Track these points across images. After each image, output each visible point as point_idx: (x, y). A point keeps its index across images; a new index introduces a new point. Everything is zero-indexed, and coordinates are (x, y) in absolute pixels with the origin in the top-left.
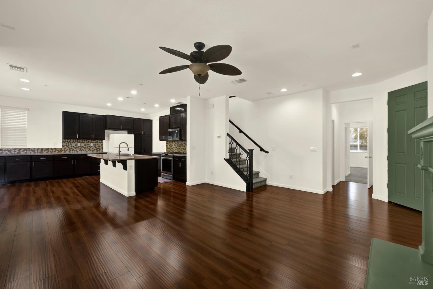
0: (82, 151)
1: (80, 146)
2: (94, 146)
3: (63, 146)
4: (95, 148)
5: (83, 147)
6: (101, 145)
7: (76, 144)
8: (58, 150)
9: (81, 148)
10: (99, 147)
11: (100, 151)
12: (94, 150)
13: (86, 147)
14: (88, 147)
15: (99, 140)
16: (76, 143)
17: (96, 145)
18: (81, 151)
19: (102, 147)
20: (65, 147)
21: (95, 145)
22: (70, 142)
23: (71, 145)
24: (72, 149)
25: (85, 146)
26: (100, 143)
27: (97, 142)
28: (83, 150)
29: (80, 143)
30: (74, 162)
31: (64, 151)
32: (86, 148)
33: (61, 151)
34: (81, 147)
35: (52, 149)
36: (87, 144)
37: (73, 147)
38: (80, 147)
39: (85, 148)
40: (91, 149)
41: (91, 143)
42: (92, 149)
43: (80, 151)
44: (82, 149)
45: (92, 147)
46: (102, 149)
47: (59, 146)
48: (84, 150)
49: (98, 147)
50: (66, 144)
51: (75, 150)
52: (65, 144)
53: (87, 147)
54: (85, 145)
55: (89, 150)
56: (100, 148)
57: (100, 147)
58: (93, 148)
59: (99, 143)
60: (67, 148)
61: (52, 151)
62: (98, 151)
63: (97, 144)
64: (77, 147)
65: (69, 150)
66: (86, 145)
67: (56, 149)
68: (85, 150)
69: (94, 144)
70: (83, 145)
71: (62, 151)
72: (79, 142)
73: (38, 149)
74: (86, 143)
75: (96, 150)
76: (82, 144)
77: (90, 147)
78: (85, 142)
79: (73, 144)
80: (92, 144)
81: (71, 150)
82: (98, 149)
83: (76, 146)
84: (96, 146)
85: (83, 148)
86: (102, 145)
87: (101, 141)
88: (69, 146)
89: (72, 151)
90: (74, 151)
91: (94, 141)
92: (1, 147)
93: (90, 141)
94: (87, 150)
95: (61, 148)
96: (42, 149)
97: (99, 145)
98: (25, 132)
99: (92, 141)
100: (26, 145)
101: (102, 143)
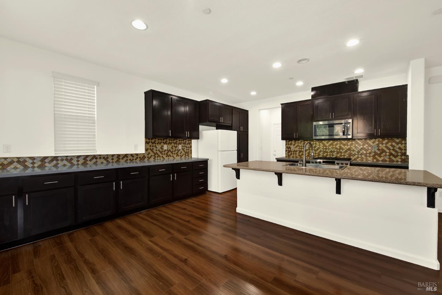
0: (169, 157)
1: (166, 149)
2: (182, 149)
3: (146, 150)
4: (183, 153)
5: (171, 151)
7: (162, 146)
8: (140, 155)
9: (168, 153)
10: (188, 151)
11: (189, 156)
12: (182, 156)
14: (176, 150)
16: (162, 144)
17: (185, 147)
19: (191, 151)
20: (149, 151)
21: (183, 148)
22: (154, 143)
23: (156, 148)
24: (158, 154)
25: (173, 149)
26: (188, 145)
28: (170, 155)
29: (167, 144)
30: (173, 176)
31: (148, 157)
32: (174, 152)
33: (144, 159)
35: (132, 155)
37: (159, 150)
38: (166, 152)
39: (172, 152)
41: (179, 144)
42: (180, 153)
43: (166, 157)
44: (168, 154)
45: (180, 150)
46: (191, 153)
47: (141, 150)
48: (171, 156)
49: (187, 150)
50: (150, 146)
51: (161, 155)
52: (148, 147)
54: (172, 148)
55: (178, 155)
56: (189, 152)
58: (181, 152)
60: (152, 153)
61: (132, 158)
62: (187, 157)
63: (186, 147)
64: (163, 151)
65: (154, 156)
66: (174, 148)
67: (137, 155)
68: (173, 156)
69: (182, 146)
70: (170, 146)
71: (145, 157)
72: (165, 142)
73: (113, 155)
74: (173, 144)
75: (184, 156)
76: (169, 147)
78: (172, 143)
79: (159, 146)
80: (180, 145)
81: (156, 156)
82: (187, 154)
83: (162, 149)
84: (185, 150)
85: (170, 153)
86: (191, 147)
87: (189, 142)
88: (153, 149)
89: (158, 157)
90: (160, 157)
91: (182, 142)
92: (55, 154)
93: (178, 141)
94: (175, 156)
95: (144, 152)
96: (119, 156)
97: (188, 147)
98: (94, 125)
99: (180, 142)
100: (95, 150)
101: (191, 144)
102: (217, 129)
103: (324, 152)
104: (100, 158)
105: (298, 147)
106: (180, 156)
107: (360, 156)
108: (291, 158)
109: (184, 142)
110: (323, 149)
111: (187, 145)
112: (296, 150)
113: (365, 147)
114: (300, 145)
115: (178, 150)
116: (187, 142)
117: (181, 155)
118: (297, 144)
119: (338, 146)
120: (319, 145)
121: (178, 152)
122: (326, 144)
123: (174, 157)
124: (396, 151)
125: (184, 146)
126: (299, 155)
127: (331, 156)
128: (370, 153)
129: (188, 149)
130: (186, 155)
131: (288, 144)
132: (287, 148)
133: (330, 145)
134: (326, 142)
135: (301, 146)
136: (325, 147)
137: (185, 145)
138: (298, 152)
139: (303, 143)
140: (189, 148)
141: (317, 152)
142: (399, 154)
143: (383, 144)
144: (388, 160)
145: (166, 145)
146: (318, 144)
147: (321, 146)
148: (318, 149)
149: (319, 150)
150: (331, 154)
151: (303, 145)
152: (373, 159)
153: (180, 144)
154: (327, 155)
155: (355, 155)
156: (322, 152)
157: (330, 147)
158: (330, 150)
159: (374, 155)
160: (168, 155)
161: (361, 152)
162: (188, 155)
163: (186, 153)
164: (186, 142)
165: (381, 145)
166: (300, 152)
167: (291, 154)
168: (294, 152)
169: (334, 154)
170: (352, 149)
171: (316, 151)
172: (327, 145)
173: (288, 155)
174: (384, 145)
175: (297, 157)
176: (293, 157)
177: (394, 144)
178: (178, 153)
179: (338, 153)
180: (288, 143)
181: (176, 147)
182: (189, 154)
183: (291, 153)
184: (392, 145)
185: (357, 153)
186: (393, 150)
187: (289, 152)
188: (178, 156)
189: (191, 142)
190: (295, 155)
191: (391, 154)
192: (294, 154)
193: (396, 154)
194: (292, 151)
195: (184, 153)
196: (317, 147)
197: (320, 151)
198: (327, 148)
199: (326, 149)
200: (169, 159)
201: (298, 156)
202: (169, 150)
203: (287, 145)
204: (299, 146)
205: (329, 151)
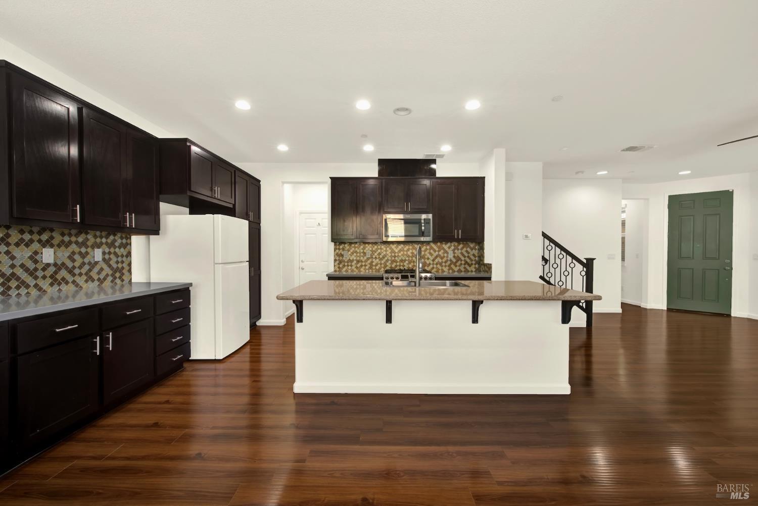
0: (59, 284)
1: (51, 261)
2: (104, 260)
4: (107, 270)
5: (67, 268)
6: (127, 256)
7: (36, 253)
9: (56, 273)
10: (120, 265)
11: (123, 281)
12: (105, 279)
14: (83, 264)
15: (119, 236)
16: (36, 246)
17: (112, 256)
18: (56, 288)
19: (130, 265)
21: (107, 257)
22: (4, 241)
23: (13, 258)
24: (18, 279)
25: (74, 261)
26: (122, 250)
27: (112, 244)
28: (63, 279)
29: (52, 246)
30: (104, 342)
32: (77, 271)
34: (58, 267)
36: (80, 253)
37: (22, 266)
38: (52, 270)
39: (71, 271)
40: (94, 274)
41: (93, 247)
42: (99, 273)
43: (52, 285)
44: (59, 277)
45: (96, 263)
46: (130, 271)
48: (67, 283)
49: (117, 262)
51: (30, 281)
53: (80, 267)
54: (71, 258)
55: (90, 279)
56: (123, 268)
57: (124, 265)
58: (102, 269)
59: (120, 247)
62: (118, 281)
63: (115, 253)
64: (40, 266)
65: (3, 285)
66: (77, 257)
68: (74, 282)
69: (104, 253)
70: (64, 255)
72: (48, 241)
74: (74, 247)
75: (110, 278)
76: (60, 254)
77: (93, 265)
78: (70, 243)
79: (22, 254)
80: (96, 250)
81: (13, 284)
82: (118, 275)
83: (36, 262)
84: (111, 262)
85: (63, 273)
86: (129, 254)
87: (124, 241)
89: (17, 288)
90: (28, 287)
91: (104, 240)
93: (89, 237)
94: (81, 281)
97: (120, 254)
99: (98, 240)
101: (128, 247)
102: (191, 213)
103: (393, 261)
105: (355, 254)
106: (99, 279)
107: (435, 266)
108: (344, 273)
109: (109, 241)
110: (391, 256)
111: (117, 250)
112: (351, 259)
113: (440, 253)
114: (358, 251)
115: (90, 263)
116: (119, 241)
117: (102, 276)
118: (353, 249)
119: (409, 253)
120: (386, 251)
121: (90, 270)
122: (395, 249)
123: (77, 285)
124: (470, 259)
125: (110, 253)
126: (357, 267)
127: (402, 268)
128: (446, 262)
129: (120, 259)
130: (115, 278)
131: (339, 249)
132: (336, 256)
133: (400, 251)
134: (395, 245)
135: (360, 253)
136: (393, 255)
137: (112, 250)
138: (355, 262)
139: (362, 247)
140: (124, 259)
141: (383, 262)
142: (474, 262)
143: (458, 250)
144: (463, 270)
145: (51, 251)
146: (385, 249)
147: (388, 253)
148: (384, 257)
149: (386, 258)
150: (402, 264)
151: (362, 251)
152: (449, 270)
153: (99, 247)
154: (396, 266)
155: (430, 264)
156: (390, 262)
157: (400, 254)
158: (400, 258)
159: (451, 264)
160: (56, 280)
161: (436, 260)
162: (120, 278)
163: (115, 271)
164: (115, 241)
165: (456, 251)
166: (358, 262)
167: (344, 266)
168: (348, 262)
169: (405, 264)
170: (426, 257)
171: (381, 259)
172: (397, 251)
173: (339, 268)
174: (460, 251)
175: (352, 271)
176: (347, 271)
177: (468, 249)
178: (92, 274)
179: (410, 263)
180: (338, 247)
181: (83, 256)
182: (123, 274)
183: (343, 263)
184: (467, 251)
185: (431, 262)
186: (468, 257)
187: (340, 262)
188: (90, 282)
190: (350, 267)
191: (466, 263)
192: (348, 266)
193: (470, 263)
194: (346, 261)
195: (110, 272)
196: (382, 254)
197: (387, 260)
198: (396, 255)
199: (395, 257)
200: (60, 293)
201: (355, 269)
202: (59, 263)
203: (337, 251)
204: (356, 252)
205: (398, 261)
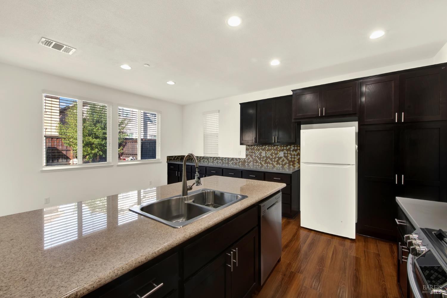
1: (265, 156)
2: (285, 156)
3: (247, 155)
4: (286, 161)
5: (270, 158)
6: (297, 155)
7: (261, 153)
8: (242, 159)
13: (273, 157)
14: (276, 157)
15: (293, 146)
16: (261, 150)
17: (289, 155)
20: (249, 156)
22: (253, 149)
23: (255, 154)
24: (256, 160)
26: (294, 152)
27: (289, 150)
28: (269, 162)
29: (265, 150)
31: (248, 162)
32: (273, 160)
34: (267, 158)
35: (236, 159)
37: (257, 157)
38: (265, 158)
39: (271, 160)
41: (280, 151)
42: (282, 162)
43: (265, 163)
44: (267, 161)
45: (281, 158)
46: (299, 162)
47: (243, 155)
48: (270, 164)
49: (291, 158)
50: (250, 152)
51: (259, 161)
52: (248, 153)
53: (275, 159)
55: (278, 163)
56: (294, 161)
57: (295, 159)
58: (283, 160)
59: (293, 151)
60: (251, 159)
61: (236, 162)
62: (291, 166)
64: (262, 157)
65: (253, 162)
66: (273, 155)
67: (240, 159)
68: (272, 164)
69: (285, 153)
70: (269, 154)
71: (246, 163)
73: (226, 158)
74: (273, 151)
75: (287, 165)
78: (271, 149)
79: (257, 153)
81: (255, 162)
83: (261, 155)
84: (288, 158)
85: (269, 160)
86: (299, 154)
87: (296, 148)
88: (252, 155)
90: (258, 163)
91: (285, 148)
92: (204, 155)
93: (279, 147)
94: (275, 164)
95: (245, 157)
96: (228, 158)
97: (293, 154)
98: (218, 138)
99: (282, 148)
100: (218, 154)
101: (298, 151)
104: (219, 159)
106: (282, 164)
109: (288, 148)
111: (292, 152)
115: (278, 157)
116: (293, 148)
117: (284, 163)
129: (293, 156)
130: (290, 165)
137: (289, 152)
145: (265, 152)
153: (283, 151)
162: (294, 165)
163: (290, 162)
178: (279, 161)
181: (276, 154)
182: (295, 163)
188: (278, 165)
189: (299, 148)
195: (288, 162)
200: (267, 166)
202: (267, 156)
